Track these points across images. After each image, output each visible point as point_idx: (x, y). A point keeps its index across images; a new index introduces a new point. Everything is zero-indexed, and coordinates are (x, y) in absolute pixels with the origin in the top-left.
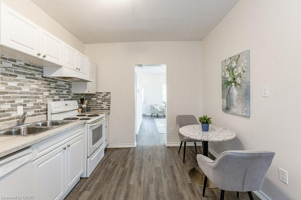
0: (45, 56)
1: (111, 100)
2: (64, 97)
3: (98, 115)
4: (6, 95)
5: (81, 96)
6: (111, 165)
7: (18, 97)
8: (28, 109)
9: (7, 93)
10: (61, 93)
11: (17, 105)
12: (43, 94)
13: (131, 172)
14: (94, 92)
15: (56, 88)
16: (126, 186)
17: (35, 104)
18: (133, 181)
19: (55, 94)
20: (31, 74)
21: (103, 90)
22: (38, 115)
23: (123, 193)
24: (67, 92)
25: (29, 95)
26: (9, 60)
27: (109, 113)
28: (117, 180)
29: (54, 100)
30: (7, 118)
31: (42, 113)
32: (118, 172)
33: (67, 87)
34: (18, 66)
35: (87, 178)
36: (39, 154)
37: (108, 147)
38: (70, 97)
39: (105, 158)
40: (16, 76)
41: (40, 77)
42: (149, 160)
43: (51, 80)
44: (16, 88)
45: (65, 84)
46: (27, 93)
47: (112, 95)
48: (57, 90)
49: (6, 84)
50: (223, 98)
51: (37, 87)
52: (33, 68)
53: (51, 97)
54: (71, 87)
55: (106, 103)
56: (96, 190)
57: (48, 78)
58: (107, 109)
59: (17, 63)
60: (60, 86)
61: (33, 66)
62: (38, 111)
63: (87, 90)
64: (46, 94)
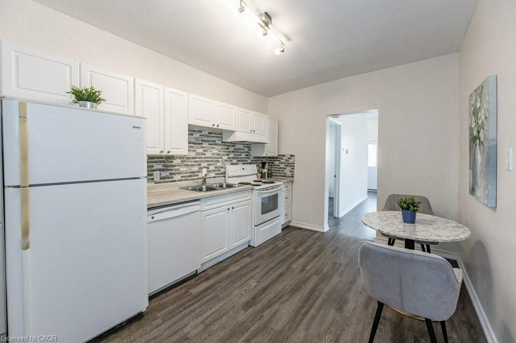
0: (218, 126)
1: (295, 165)
2: (242, 161)
3: (274, 183)
4: (196, 160)
5: (263, 159)
6: (284, 242)
7: (203, 161)
8: (210, 171)
9: (196, 158)
10: (239, 157)
11: (202, 168)
12: (222, 158)
13: (301, 256)
14: (276, 155)
15: (234, 152)
16: (285, 267)
17: (215, 167)
18: (297, 266)
19: (233, 158)
20: (213, 141)
21: (287, 151)
22: (218, 177)
23: (279, 271)
24: (246, 155)
25: (211, 159)
26: (198, 131)
27: (292, 182)
28: (280, 259)
29: (232, 164)
30: (196, 177)
31: (221, 175)
32: (286, 252)
33: (246, 150)
34: (203, 136)
35: (254, 247)
36: (207, 208)
37: (291, 224)
38: (249, 161)
39: (281, 235)
40: (202, 144)
41: (220, 142)
42: (333, 252)
43: (230, 144)
44: (202, 154)
45: (244, 147)
46: (210, 158)
47: (296, 158)
48: (235, 153)
49: (196, 151)
50: (470, 169)
51: (217, 152)
52: (214, 135)
53: (230, 161)
54: (250, 150)
55: (289, 168)
56: (257, 260)
57: (227, 143)
58: (290, 177)
59: (203, 133)
60: (238, 149)
61: (214, 134)
62: (218, 174)
63: (265, 153)
64: (225, 158)
